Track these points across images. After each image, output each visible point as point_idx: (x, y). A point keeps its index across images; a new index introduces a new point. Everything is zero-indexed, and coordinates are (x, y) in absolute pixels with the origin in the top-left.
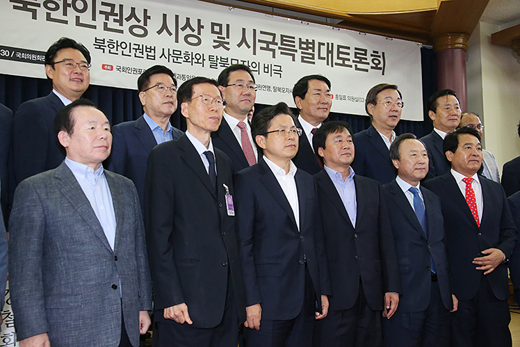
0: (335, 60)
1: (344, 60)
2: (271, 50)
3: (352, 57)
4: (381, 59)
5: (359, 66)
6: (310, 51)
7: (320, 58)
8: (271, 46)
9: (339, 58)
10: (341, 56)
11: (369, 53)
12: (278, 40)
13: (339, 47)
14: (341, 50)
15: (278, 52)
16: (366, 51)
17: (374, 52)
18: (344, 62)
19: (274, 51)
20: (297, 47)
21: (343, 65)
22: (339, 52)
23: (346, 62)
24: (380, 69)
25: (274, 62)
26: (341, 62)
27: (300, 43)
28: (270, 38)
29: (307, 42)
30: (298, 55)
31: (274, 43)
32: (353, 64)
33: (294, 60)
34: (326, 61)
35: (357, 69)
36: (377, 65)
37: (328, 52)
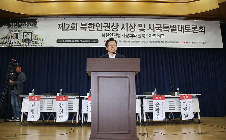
0: (185, 30)
1: (188, 30)
2: (160, 30)
3: (191, 29)
4: (203, 28)
5: (194, 31)
6: (175, 28)
7: (178, 30)
8: (160, 29)
9: (186, 29)
10: (187, 29)
11: (198, 27)
12: (162, 26)
13: (186, 26)
14: (187, 27)
15: (162, 30)
16: (197, 26)
17: (200, 26)
18: (188, 31)
19: (161, 30)
20: (170, 28)
21: (188, 32)
22: (186, 28)
23: (189, 31)
24: (203, 31)
25: (161, 33)
26: (187, 31)
27: (171, 26)
28: (159, 26)
29: (173, 26)
30: (170, 30)
31: (161, 27)
32: (192, 31)
33: (169, 32)
34: (181, 31)
35: (193, 32)
36: (201, 30)
37: (182, 28)
